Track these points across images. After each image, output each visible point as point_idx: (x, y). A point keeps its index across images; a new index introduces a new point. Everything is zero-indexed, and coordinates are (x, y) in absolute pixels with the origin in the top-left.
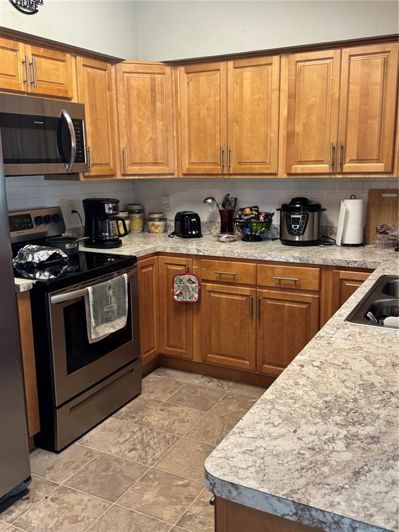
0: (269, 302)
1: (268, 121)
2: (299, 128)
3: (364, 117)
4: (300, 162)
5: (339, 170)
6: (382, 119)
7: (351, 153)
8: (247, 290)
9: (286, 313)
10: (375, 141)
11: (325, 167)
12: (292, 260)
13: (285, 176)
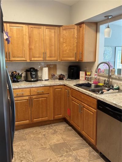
0: (35, 100)
1: (23, 44)
2: (33, 47)
3: (51, 45)
4: (34, 57)
5: (45, 60)
6: (55, 47)
7: (48, 55)
8: (27, 98)
9: (40, 102)
10: (54, 52)
11: (41, 59)
12: (42, 86)
13: (29, 61)
